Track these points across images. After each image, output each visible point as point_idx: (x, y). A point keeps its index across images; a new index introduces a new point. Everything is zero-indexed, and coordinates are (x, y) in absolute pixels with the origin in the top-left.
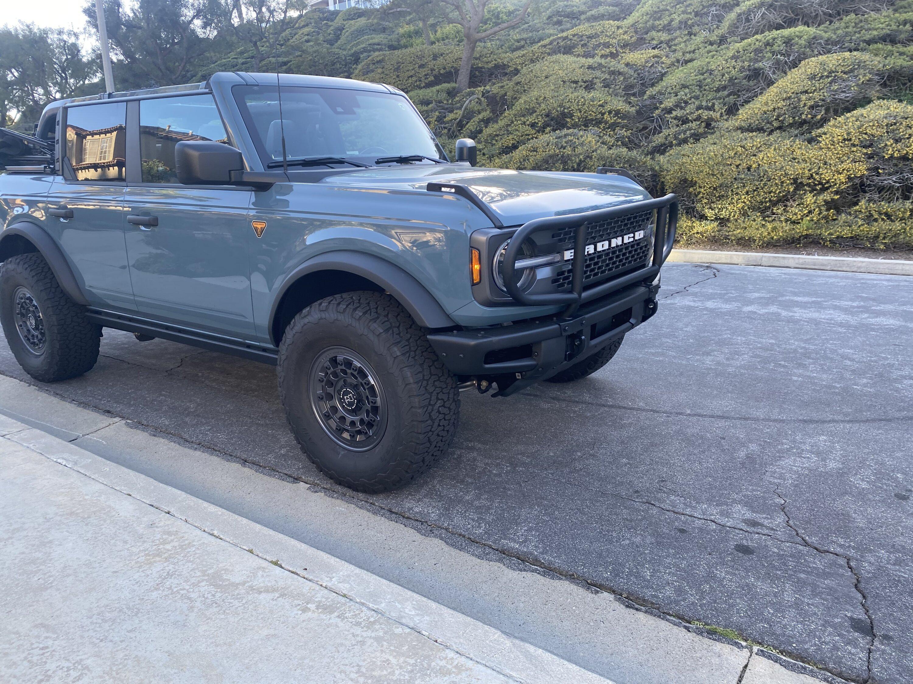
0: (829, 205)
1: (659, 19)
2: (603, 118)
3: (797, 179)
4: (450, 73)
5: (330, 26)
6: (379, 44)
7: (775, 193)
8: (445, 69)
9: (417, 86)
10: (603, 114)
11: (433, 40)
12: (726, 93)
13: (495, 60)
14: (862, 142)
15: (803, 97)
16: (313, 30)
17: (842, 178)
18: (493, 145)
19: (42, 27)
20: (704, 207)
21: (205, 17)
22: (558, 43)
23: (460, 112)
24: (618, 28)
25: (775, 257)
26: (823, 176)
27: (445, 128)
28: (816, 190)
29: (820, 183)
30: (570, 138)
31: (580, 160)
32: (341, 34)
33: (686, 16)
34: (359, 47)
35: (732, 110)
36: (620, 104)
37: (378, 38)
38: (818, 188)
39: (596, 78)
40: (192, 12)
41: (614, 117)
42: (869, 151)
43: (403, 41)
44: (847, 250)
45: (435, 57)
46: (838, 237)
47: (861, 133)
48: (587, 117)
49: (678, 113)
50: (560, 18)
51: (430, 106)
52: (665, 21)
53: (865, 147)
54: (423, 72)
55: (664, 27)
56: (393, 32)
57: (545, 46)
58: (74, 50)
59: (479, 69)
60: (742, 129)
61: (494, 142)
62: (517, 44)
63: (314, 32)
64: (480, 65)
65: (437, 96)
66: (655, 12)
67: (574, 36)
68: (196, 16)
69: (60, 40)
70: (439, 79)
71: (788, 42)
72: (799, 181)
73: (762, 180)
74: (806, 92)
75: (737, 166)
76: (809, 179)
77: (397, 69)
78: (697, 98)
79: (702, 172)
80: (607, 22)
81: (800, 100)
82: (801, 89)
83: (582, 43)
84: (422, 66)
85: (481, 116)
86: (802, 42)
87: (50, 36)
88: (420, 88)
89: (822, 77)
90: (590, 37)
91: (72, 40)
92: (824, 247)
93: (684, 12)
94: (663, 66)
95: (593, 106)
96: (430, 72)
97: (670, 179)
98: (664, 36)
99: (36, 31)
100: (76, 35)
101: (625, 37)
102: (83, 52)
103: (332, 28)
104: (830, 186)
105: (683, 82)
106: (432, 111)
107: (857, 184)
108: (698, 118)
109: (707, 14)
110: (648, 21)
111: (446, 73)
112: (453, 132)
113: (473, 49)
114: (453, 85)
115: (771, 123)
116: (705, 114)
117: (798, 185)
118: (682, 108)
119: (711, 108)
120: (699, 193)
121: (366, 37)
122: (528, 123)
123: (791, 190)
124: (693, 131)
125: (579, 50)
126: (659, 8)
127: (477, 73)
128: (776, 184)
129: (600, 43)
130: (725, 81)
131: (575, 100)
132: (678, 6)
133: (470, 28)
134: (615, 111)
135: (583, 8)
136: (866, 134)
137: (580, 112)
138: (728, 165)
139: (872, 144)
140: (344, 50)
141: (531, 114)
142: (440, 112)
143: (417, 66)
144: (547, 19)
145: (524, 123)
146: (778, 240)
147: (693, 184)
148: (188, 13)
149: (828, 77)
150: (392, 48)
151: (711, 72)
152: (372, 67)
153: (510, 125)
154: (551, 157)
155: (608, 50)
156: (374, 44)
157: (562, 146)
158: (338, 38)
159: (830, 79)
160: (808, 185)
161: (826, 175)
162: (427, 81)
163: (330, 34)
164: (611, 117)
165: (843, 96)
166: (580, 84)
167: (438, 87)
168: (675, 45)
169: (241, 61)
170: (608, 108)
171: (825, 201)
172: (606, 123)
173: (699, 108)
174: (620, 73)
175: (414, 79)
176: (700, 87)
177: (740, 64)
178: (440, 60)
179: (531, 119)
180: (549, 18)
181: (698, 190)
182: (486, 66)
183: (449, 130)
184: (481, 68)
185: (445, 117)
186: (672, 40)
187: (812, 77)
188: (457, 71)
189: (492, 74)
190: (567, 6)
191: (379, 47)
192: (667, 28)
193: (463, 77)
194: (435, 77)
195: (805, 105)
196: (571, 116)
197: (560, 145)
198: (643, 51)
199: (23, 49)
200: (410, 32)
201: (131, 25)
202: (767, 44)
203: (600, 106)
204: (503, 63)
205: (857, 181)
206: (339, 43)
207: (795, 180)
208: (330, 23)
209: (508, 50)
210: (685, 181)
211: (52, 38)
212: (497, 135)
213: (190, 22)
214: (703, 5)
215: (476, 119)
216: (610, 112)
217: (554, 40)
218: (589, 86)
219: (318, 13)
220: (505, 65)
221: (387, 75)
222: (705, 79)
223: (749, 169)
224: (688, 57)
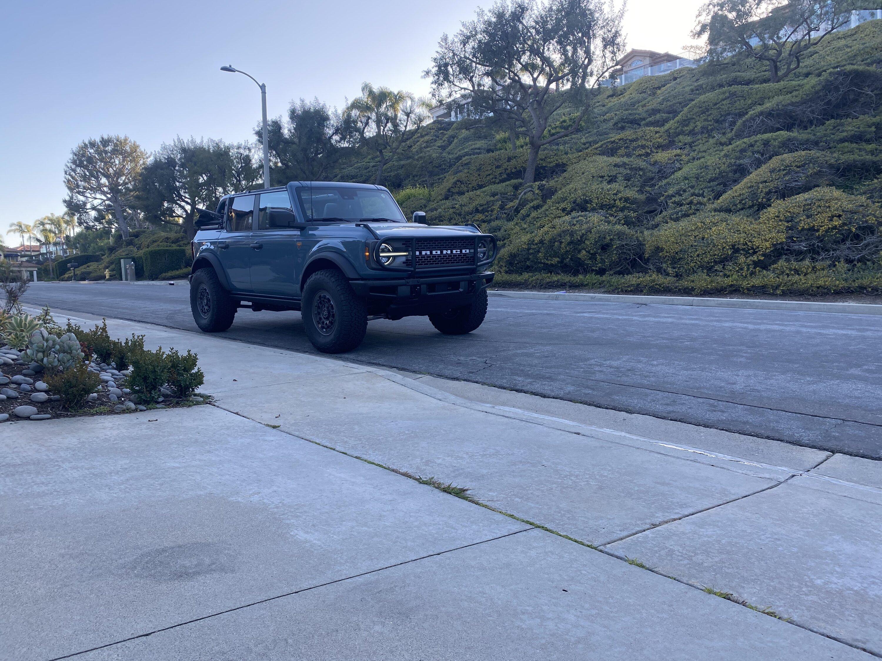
0: (756, 264)
1: (687, 125)
2: (615, 204)
3: (735, 245)
4: (520, 171)
5: (445, 134)
6: (479, 149)
7: (718, 255)
8: (515, 168)
9: (493, 182)
10: (615, 200)
11: (523, 144)
12: (715, 183)
13: (557, 160)
14: (786, 218)
15: (761, 186)
16: (431, 138)
17: (767, 244)
18: (534, 224)
19: (227, 144)
20: (668, 267)
21: (342, 134)
22: (607, 146)
23: (517, 201)
24: (656, 132)
25: (702, 300)
26: (754, 243)
27: (505, 213)
28: (749, 253)
29: (752, 248)
30: (580, 218)
31: (583, 234)
32: (453, 141)
33: (706, 123)
34: (463, 152)
35: (717, 196)
36: (631, 193)
37: (480, 144)
38: (751, 251)
39: (619, 173)
40: (332, 131)
41: (624, 202)
42: (790, 224)
43: (499, 146)
44: (758, 296)
45: (509, 159)
46: (753, 286)
47: (787, 211)
48: (603, 203)
49: (677, 199)
50: (624, 124)
51: (496, 197)
52: (690, 127)
53: (788, 222)
54: (499, 171)
55: (690, 132)
56: (494, 138)
57: (596, 149)
58: (247, 160)
59: (544, 168)
60: (715, 210)
61: (535, 222)
62: (583, 146)
63: (432, 139)
64: (544, 165)
65: (505, 190)
66: (685, 120)
67: (620, 140)
68: (336, 132)
69: (238, 153)
70: (510, 177)
71: (766, 143)
72: (736, 247)
73: (709, 247)
74: (766, 182)
75: (695, 237)
76: (744, 245)
77: (479, 170)
78: (693, 187)
79: (669, 241)
80: (648, 128)
81: (758, 188)
82: (762, 179)
83: (625, 145)
84: (498, 167)
85: (532, 204)
86: (776, 143)
87: (231, 151)
88: (494, 183)
89: (780, 170)
90: (632, 141)
91: (247, 152)
92: (744, 293)
93: (705, 120)
94: (682, 162)
95: (609, 194)
96: (504, 171)
97: (649, 247)
98: (688, 139)
99: (222, 146)
100: (249, 149)
101: (659, 140)
102: (253, 161)
103: (447, 136)
104: (759, 251)
105: (686, 175)
106: (497, 200)
107: (779, 249)
108: (691, 203)
109: (724, 120)
110: (678, 127)
111: (517, 171)
112: (511, 216)
113: (537, 153)
114: (520, 180)
115: (736, 205)
116: (696, 199)
117: (736, 250)
118: (681, 195)
119: (702, 195)
120: (666, 256)
121: (470, 143)
122: (560, 208)
123: (730, 253)
124: (683, 212)
125: (622, 151)
126: (687, 117)
127: (542, 171)
128: (719, 249)
129: (639, 145)
130: (716, 174)
131: (595, 190)
132: (702, 116)
133: (533, 137)
134: (624, 198)
135: (644, 115)
136: (790, 212)
137: (598, 199)
138: (689, 236)
139: (792, 220)
140: (453, 154)
141: (564, 201)
142: (502, 202)
143: (494, 167)
144: (614, 125)
145: (558, 208)
146: (712, 289)
147: (662, 250)
148: (329, 131)
149: (784, 170)
150: (489, 151)
151: (706, 167)
152: (461, 168)
153: (547, 210)
154: (564, 232)
155: (644, 151)
156: (476, 149)
157: (573, 224)
158: (450, 143)
159: (785, 171)
160: (743, 250)
161: (757, 242)
162: (501, 178)
163: (444, 141)
164: (621, 203)
165: (794, 184)
166: (605, 178)
167: (508, 183)
168: (695, 146)
169: (372, 164)
170: (620, 195)
171: (753, 261)
172: (617, 207)
173: (693, 194)
174: (641, 169)
175: (491, 177)
176: (698, 179)
177: (729, 161)
178: (513, 162)
179: (562, 205)
180: (616, 124)
181: (665, 254)
182: (549, 165)
183: (509, 214)
184: (545, 167)
185: (506, 205)
186: (693, 142)
187: (772, 171)
188: (525, 169)
189: (554, 171)
190: (630, 114)
191: (478, 151)
192: (692, 133)
193: (530, 174)
194: (508, 175)
195: (762, 191)
196: (590, 202)
197: (572, 223)
198: (669, 152)
199: (212, 161)
200: (505, 138)
201: (287, 142)
202: (752, 145)
203: (613, 194)
204: (562, 162)
205: (779, 247)
206: (449, 148)
207: (733, 246)
208: (445, 132)
209: (575, 151)
210: (658, 248)
211: (233, 152)
212: (538, 218)
213: (330, 138)
214: (721, 114)
215: (528, 206)
216: (620, 199)
217: (605, 143)
218: (612, 180)
219: (437, 125)
220: (565, 164)
221: (471, 174)
222: (701, 173)
223: (703, 239)
224: (700, 155)
